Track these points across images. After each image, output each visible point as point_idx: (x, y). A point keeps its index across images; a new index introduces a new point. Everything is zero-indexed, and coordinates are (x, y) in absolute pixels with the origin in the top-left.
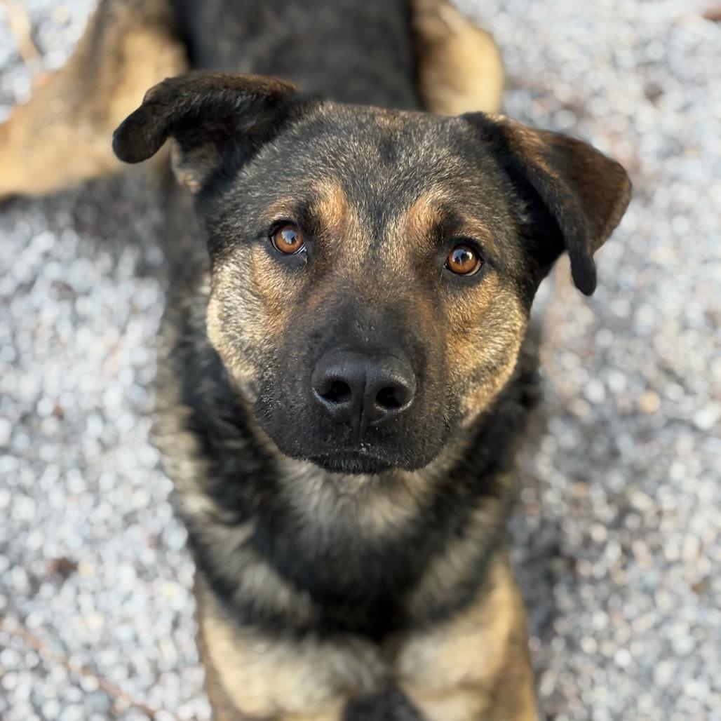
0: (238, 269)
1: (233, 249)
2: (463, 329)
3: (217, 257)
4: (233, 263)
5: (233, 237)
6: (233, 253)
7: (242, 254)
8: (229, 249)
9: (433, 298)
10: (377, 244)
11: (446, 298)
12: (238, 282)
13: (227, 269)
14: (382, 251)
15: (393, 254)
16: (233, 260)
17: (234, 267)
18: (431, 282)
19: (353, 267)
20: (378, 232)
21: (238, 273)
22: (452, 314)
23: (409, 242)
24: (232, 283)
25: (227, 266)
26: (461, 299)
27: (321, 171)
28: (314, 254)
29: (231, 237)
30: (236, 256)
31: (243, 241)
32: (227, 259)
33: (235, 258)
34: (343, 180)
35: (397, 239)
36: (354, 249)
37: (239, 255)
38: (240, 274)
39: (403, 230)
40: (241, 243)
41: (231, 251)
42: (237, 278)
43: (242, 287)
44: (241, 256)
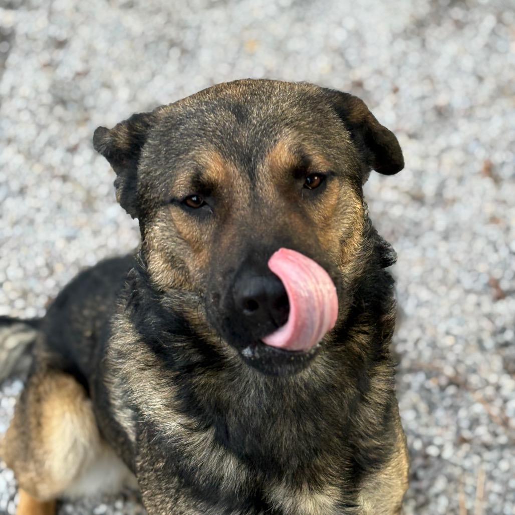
0: (164, 225)
1: (156, 212)
2: (326, 224)
3: (146, 221)
4: (159, 221)
5: (153, 205)
6: (157, 215)
7: (164, 214)
8: (153, 213)
9: (301, 212)
10: (255, 185)
11: (310, 209)
12: (167, 234)
13: (156, 228)
14: (259, 189)
15: (266, 190)
16: (158, 220)
17: (161, 224)
18: (296, 202)
19: (243, 209)
20: (252, 175)
21: (165, 227)
22: (317, 218)
23: (274, 177)
24: (164, 235)
25: (156, 225)
26: (319, 205)
27: (199, 142)
28: (215, 204)
29: (151, 205)
30: (160, 216)
31: (162, 205)
32: (154, 221)
33: (159, 218)
34: (215, 144)
35: (265, 176)
36: (241, 194)
37: (162, 215)
38: (167, 228)
39: (268, 169)
40: (160, 207)
41: (155, 215)
42: (166, 231)
43: (171, 236)
44: (163, 215)
